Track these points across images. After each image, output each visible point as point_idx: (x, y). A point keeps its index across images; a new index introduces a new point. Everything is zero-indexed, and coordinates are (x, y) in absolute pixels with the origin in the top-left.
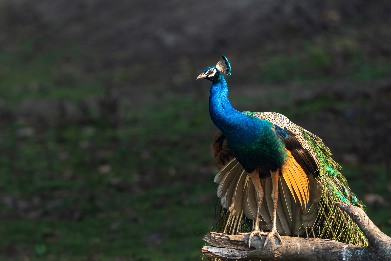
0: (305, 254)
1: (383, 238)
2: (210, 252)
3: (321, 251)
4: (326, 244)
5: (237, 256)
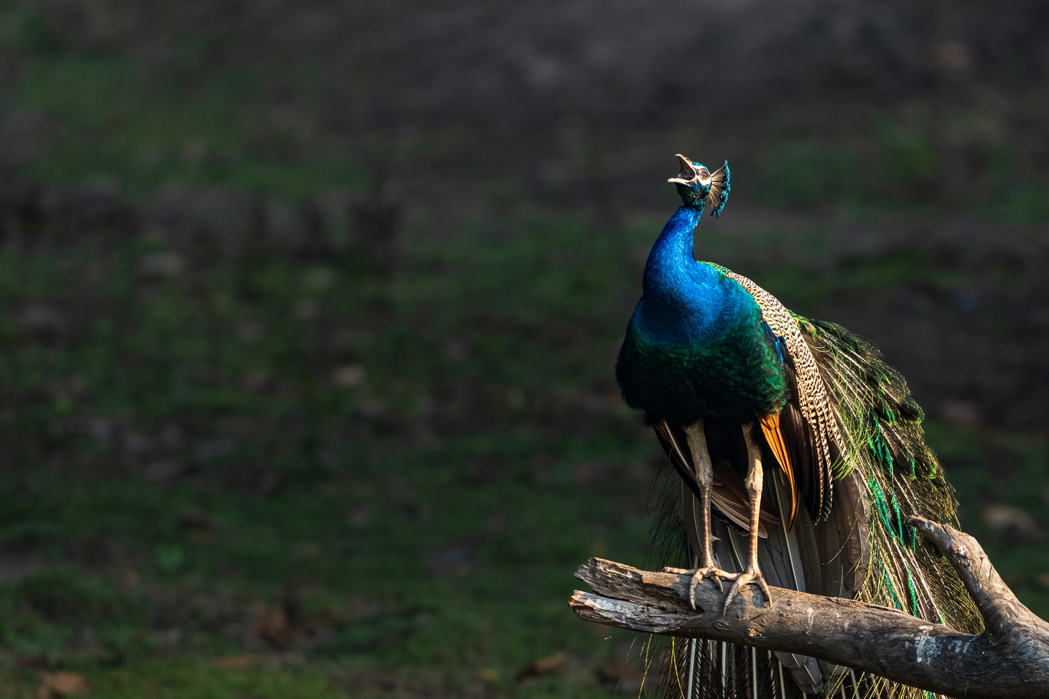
0: (825, 637)
1: (1021, 616)
2: (591, 609)
3: (865, 632)
4: (878, 618)
5: (657, 625)
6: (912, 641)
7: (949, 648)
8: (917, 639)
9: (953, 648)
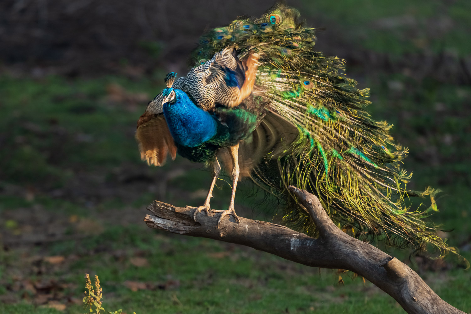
0: (253, 237)
1: (334, 230)
2: (153, 222)
3: (270, 236)
4: (276, 230)
5: (181, 231)
6: (289, 240)
7: (304, 243)
8: (291, 239)
9: (306, 244)
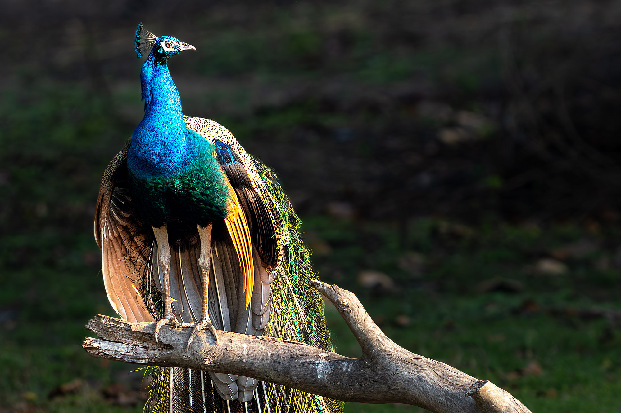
0: (255, 363)
1: (386, 345)
2: (97, 349)
3: (282, 359)
4: (291, 349)
5: (142, 359)
6: (314, 364)
7: (339, 367)
8: (317, 362)
9: (342, 368)
